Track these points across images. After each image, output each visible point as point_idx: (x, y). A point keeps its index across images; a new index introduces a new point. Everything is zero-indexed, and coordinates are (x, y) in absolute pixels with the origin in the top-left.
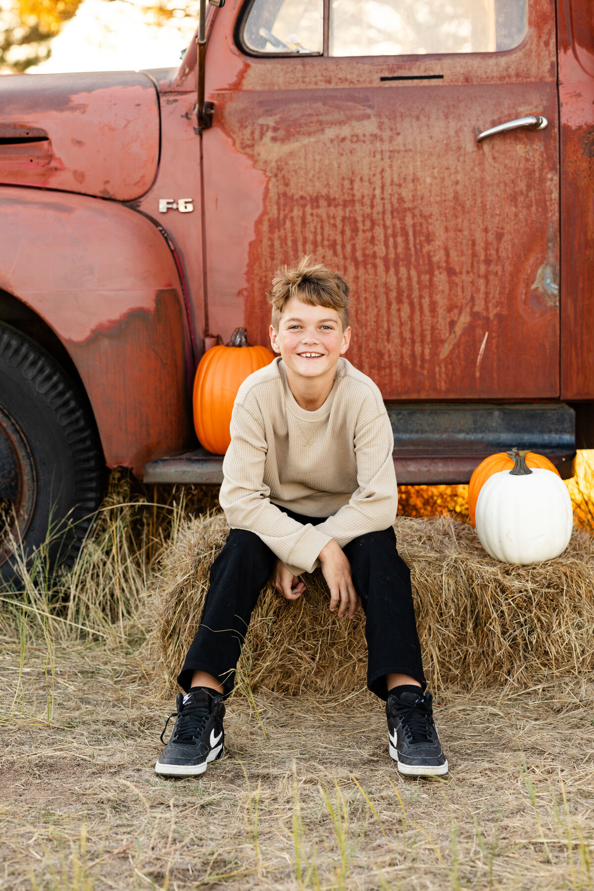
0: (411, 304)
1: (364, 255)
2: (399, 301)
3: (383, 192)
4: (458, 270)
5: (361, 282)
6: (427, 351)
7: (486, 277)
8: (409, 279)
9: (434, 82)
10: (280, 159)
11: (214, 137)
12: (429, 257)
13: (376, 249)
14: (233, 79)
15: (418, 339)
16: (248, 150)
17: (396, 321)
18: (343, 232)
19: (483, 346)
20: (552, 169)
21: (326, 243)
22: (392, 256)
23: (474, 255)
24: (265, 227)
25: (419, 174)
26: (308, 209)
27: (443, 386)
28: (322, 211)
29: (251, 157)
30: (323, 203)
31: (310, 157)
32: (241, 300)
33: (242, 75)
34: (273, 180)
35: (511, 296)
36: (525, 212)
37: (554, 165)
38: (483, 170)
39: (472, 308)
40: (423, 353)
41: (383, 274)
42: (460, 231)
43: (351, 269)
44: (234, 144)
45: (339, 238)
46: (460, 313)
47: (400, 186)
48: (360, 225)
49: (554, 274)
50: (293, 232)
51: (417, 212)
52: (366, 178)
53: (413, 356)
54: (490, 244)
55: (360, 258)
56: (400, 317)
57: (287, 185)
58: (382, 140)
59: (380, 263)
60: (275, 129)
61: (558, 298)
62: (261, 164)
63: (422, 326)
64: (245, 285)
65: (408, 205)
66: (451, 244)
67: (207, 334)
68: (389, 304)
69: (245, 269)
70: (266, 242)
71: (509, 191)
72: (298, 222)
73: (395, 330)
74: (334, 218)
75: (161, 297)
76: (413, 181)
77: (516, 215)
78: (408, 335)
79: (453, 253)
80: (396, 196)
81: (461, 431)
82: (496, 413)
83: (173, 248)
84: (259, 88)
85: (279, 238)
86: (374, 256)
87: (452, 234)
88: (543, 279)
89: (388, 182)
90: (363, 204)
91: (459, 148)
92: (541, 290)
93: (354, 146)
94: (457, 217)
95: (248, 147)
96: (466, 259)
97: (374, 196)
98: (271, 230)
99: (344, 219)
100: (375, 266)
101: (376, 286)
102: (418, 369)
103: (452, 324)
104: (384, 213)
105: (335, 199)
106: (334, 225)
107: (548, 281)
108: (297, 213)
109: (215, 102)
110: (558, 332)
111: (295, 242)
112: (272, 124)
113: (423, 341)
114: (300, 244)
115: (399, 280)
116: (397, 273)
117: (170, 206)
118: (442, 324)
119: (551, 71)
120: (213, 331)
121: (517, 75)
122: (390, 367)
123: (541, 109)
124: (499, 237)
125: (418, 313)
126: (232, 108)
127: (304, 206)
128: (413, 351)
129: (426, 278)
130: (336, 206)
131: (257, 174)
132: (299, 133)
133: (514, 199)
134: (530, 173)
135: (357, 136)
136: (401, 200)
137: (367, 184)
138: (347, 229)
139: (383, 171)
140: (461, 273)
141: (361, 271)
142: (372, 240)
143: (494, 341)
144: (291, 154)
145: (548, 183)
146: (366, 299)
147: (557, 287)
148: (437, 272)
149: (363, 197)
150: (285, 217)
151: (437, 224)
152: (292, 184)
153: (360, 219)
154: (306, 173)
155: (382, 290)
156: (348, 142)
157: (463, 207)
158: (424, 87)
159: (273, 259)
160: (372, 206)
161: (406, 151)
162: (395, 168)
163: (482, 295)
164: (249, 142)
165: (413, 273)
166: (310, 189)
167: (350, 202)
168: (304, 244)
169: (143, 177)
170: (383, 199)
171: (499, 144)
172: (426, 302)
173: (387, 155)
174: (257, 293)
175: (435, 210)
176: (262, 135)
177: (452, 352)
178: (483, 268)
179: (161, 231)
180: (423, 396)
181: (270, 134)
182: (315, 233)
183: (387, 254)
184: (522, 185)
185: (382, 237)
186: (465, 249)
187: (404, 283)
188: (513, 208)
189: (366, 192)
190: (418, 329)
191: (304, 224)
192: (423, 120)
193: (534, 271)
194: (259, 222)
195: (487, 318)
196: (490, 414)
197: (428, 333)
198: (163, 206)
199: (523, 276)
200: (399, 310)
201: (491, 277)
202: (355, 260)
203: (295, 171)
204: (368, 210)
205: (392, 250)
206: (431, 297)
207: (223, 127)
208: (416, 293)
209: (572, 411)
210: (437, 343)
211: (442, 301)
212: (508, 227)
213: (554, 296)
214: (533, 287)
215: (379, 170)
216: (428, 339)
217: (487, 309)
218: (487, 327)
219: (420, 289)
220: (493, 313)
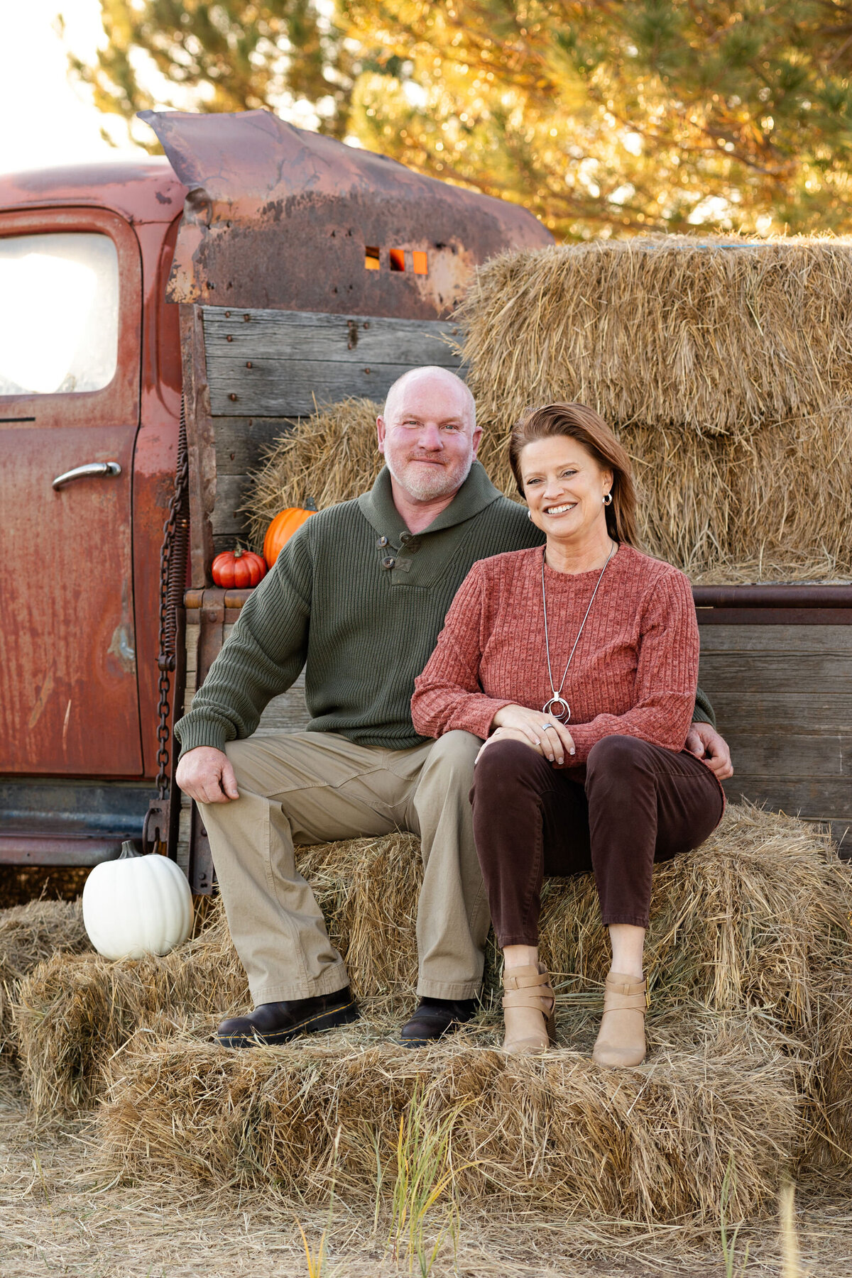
6: (17, 720)
7: (66, 639)
9: (27, 424)
12: (14, 616)
15: (8, 706)
19: (67, 715)
20: (125, 520)
23: (54, 614)
25: (4, 525)
27: (34, 758)
35: (89, 661)
36: (99, 568)
37: (127, 517)
38: (61, 522)
39: (55, 673)
40: (13, 722)
42: (41, 588)
46: (44, 678)
49: (129, 637)
54: (68, 602)
61: (134, 665)
63: (11, 692)
66: (33, 602)
71: (85, 545)
79: (35, 613)
82: (99, 791)
87: (33, 591)
88: (119, 642)
91: (40, 497)
92: (117, 654)
94: (37, 573)
96: (47, 619)
102: (10, 738)
103: (38, 690)
107: (124, 644)
110: (136, 701)
113: (12, 709)
118: (29, 690)
119: (133, 413)
121: (102, 417)
123: (116, 455)
124: (77, 594)
129: (12, 639)
133: (89, 553)
134: (103, 524)
140: (43, 634)
143: (77, 711)
145: (122, 536)
147: (132, 652)
148: (21, 633)
151: (20, 580)
157: (43, 562)
158: (18, 430)
163: (62, 659)
172: (13, 665)
175: (18, 565)
177: (39, 721)
178: (62, 628)
184: (97, 538)
186: (46, 608)
188: (89, 564)
192: (9, 466)
193: (110, 633)
195: (69, 685)
197: (17, 700)
199: (100, 639)
201: (71, 639)
206: (17, 660)
208: (4, 656)
210: (26, 710)
211: (28, 666)
212: (84, 585)
213: (131, 661)
214: (110, 650)
216: (17, 706)
218: (69, 694)
219: (8, 651)
220: (74, 678)
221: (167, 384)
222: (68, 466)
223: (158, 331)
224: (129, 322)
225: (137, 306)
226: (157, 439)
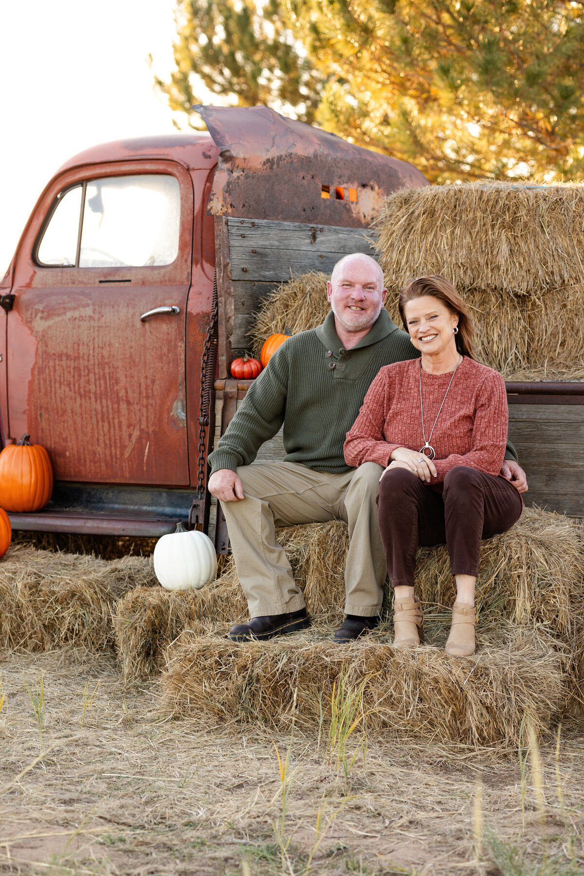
0: (109, 422)
1: (85, 391)
2: (103, 421)
3: (94, 352)
4: (132, 402)
5: (83, 408)
6: (118, 453)
7: (147, 407)
8: (107, 406)
9: (127, 284)
10: (44, 331)
11: (13, 316)
12: (118, 393)
13: (91, 387)
14: (28, 281)
15: (113, 445)
16: (29, 324)
17: (101, 432)
18: (74, 376)
19: (147, 451)
20: (182, 340)
21: (66, 383)
22: (98, 392)
23: (140, 393)
24: (36, 372)
25: (112, 341)
26: (57, 361)
27: (127, 475)
28: (64, 363)
29: (31, 329)
30: (64, 358)
31: (58, 329)
32: (25, 417)
33: (32, 278)
34: (40, 343)
35: (160, 419)
36: (167, 366)
37: (183, 337)
38: (145, 340)
39: (140, 426)
40: (116, 454)
41: (94, 403)
42: (133, 377)
43: (78, 399)
44: (22, 320)
45: (72, 380)
46: (134, 429)
47: (102, 348)
48: (82, 372)
49: (183, 406)
50: (50, 375)
51: (111, 365)
52: (85, 343)
53: (111, 455)
54: (149, 386)
55: (83, 393)
56: (103, 431)
57: (47, 346)
58: (94, 320)
59: (92, 396)
60: (43, 312)
61: (185, 422)
62: (34, 333)
63: (115, 437)
64: (27, 408)
65: (106, 360)
66: (128, 386)
67: (9, 437)
68: (98, 422)
69: (27, 397)
70: (36, 381)
71: (159, 353)
72: (52, 369)
73: (101, 438)
74: (70, 367)
76: (109, 345)
77: (162, 368)
78: (108, 442)
79: (129, 391)
80: (100, 355)
81: (145, 505)
82: (164, 494)
84: (39, 286)
85: (43, 379)
86: (90, 392)
87: (128, 379)
88: (177, 409)
89: (96, 346)
90: (84, 360)
91: (133, 325)
92: (176, 416)
93: (81, 323)
94: (131, 369)
95: (28, 323)
96: (136, 395)
97: (89, 354)
98: (39, 375)
99: (74, 368)
100: (90, 398)
101: (91, 411)
102: (114, 464)
103: (130, 436)
104: (94, 365)
105: (70, 356)
106: (70, 372)
107: (180, 410)
108: (51, 364)
109: (16, 294)
110: (186, 444)
111: (50, 381)
112: (41, 309)
113: (115, 446)
114: (53, 383)
115: (102, 407)
116: (101, 403)
118: (125, 435)
119: (187, 278)
120: (13, 436)
121: (170, 280)
122: (100, 461)
123: (177, 302)
124: (153, 381)
125: (112, 428)
126: (24, 297)
127: (55, 360)
128: (111, 452)
129: (116, 406)
130: (71, 360)
131: (32, 339)
132: (53, 314)
133: (160, 358)
134: (169, 342)
135: (82, 317)
136: (103, 357)
137: (86, 347)
138: (76, 374)
139: (94, 339)
140: (134, 404)
141: (83, 400)
142: (88, 382)
143: (153, 447)
144: (49, 327)
145: (179, 349)
146: (86, 418)
147: (185, 415)
148: (121, 403)
149: (84, 354)
150: (46, 365)
151: (121, 372)
152: (49, 346)
153: (82, 368)
154: (56, 340)
155: (94, 413)
156: (77, 321)
157: (134, 363)
158: (121, 287)
159: (40, 392)
160: (88, 361)
161: (106, 327)
162: (100, 337)
163: (145, 418)
164: (30, 320)
165: (109, 403)
166: (58, 349)
167: (77, 358)
168: (55, 383)
170: (94, 356)
171: (154, 324)
172: (116, 421)
173: (96, 329)
174: (33, 413)
175: (120, 364)
176: (36, 315)
177: (131, 454)
178: (145, 402)
180: (118, 481)
181: (40, 315)
182: (60, 376)
183: (96, 391)
184: (165, 350)
185: (93, 380)
186: (135, 388)
187: (105, 409)
188: (160, 364)
189: (85, 352)
190: (113, 438)
191: (55, 371)
192: (116, 307)
193: (172, 404)
194: (33, 369)
195: (148, 433)
196: (160, 495)
197: (118, 441)
199: (166, 407)
200: (103, 426)
201: (150, 407)
202: (80, 394)
203: (51, 338)
204: (87, 363)
205: (98, 388)
206: (119, 418)
207: (18, 310)
208: (111, 416)
210: (123, 447)
211: (124, 421)
212: (158, 376)
213: (183, 420)
214: (171, 414)
215: (92, 338)
216: (118, 445)
217: (148, 427)
218: (148, 439)
219: (113, 413)
220: (151, 430)
221: (207, 262)
222: (149, 308)
223: (202, 231)
224: (186, 226)
225: (190, 217)
226: (200, 293)
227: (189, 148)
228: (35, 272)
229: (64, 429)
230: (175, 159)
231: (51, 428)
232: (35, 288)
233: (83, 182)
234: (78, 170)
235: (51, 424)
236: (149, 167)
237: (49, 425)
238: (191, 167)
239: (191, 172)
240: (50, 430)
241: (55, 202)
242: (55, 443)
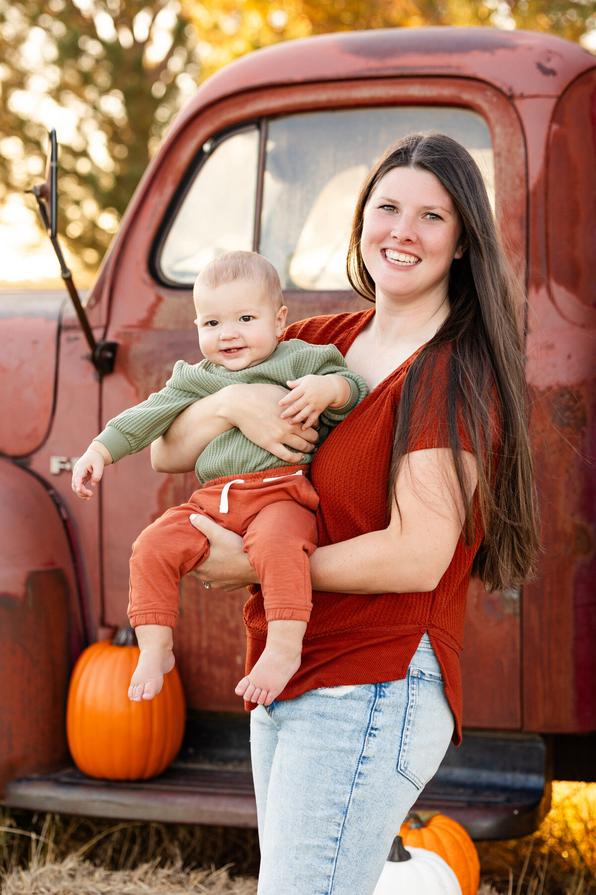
11: (115, 385)
14: (143, 314)
24: (170, 497)
33: (153, 310)
44: (137, 394)
61: (518, 605)
67: (103, 623)
75: (33, 579)
83: (65, 515)
84: (171, 326)
109: (120, 342)
110: (518, 647)
117: (62, 466)
120: (111, 619)
126: (139, 348)
169: (35, 430)
179: (52, 496)
198: (55, 467)
207: (126, 372)
209: (542, 746)
221: (560, 282)
223: (547, 221)
224: (511, 210)
225: (520, 194)
226: (551, 347)
227: (500, 53)
228: (159, 299)
229: (233, 613)
230: (481, 75)
231: (202, 608)
232: (160, 330)
233: (258, 121)
234: (251, 96)
235: (203, 601)
236: (416, 90)
237: (198, 603)
238: (517, 91)
239: (519, 104)
240: (198, 613)
241: (199, 159)
242: (210, 637)
